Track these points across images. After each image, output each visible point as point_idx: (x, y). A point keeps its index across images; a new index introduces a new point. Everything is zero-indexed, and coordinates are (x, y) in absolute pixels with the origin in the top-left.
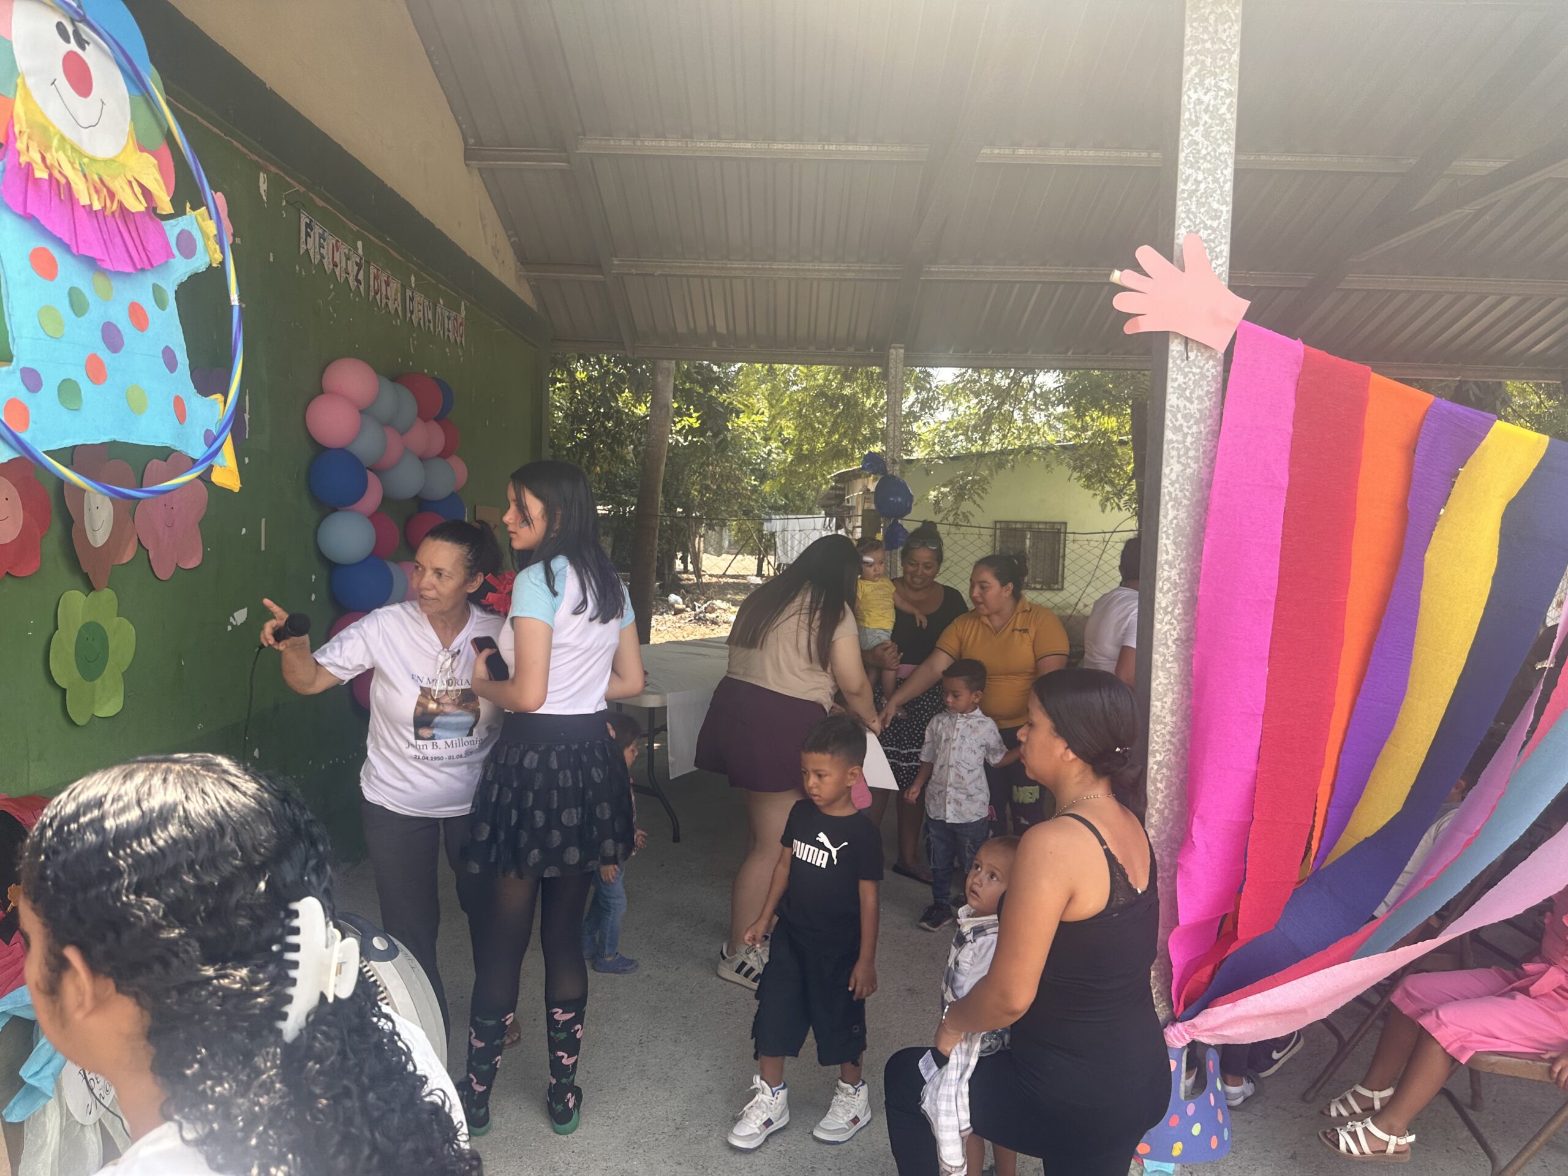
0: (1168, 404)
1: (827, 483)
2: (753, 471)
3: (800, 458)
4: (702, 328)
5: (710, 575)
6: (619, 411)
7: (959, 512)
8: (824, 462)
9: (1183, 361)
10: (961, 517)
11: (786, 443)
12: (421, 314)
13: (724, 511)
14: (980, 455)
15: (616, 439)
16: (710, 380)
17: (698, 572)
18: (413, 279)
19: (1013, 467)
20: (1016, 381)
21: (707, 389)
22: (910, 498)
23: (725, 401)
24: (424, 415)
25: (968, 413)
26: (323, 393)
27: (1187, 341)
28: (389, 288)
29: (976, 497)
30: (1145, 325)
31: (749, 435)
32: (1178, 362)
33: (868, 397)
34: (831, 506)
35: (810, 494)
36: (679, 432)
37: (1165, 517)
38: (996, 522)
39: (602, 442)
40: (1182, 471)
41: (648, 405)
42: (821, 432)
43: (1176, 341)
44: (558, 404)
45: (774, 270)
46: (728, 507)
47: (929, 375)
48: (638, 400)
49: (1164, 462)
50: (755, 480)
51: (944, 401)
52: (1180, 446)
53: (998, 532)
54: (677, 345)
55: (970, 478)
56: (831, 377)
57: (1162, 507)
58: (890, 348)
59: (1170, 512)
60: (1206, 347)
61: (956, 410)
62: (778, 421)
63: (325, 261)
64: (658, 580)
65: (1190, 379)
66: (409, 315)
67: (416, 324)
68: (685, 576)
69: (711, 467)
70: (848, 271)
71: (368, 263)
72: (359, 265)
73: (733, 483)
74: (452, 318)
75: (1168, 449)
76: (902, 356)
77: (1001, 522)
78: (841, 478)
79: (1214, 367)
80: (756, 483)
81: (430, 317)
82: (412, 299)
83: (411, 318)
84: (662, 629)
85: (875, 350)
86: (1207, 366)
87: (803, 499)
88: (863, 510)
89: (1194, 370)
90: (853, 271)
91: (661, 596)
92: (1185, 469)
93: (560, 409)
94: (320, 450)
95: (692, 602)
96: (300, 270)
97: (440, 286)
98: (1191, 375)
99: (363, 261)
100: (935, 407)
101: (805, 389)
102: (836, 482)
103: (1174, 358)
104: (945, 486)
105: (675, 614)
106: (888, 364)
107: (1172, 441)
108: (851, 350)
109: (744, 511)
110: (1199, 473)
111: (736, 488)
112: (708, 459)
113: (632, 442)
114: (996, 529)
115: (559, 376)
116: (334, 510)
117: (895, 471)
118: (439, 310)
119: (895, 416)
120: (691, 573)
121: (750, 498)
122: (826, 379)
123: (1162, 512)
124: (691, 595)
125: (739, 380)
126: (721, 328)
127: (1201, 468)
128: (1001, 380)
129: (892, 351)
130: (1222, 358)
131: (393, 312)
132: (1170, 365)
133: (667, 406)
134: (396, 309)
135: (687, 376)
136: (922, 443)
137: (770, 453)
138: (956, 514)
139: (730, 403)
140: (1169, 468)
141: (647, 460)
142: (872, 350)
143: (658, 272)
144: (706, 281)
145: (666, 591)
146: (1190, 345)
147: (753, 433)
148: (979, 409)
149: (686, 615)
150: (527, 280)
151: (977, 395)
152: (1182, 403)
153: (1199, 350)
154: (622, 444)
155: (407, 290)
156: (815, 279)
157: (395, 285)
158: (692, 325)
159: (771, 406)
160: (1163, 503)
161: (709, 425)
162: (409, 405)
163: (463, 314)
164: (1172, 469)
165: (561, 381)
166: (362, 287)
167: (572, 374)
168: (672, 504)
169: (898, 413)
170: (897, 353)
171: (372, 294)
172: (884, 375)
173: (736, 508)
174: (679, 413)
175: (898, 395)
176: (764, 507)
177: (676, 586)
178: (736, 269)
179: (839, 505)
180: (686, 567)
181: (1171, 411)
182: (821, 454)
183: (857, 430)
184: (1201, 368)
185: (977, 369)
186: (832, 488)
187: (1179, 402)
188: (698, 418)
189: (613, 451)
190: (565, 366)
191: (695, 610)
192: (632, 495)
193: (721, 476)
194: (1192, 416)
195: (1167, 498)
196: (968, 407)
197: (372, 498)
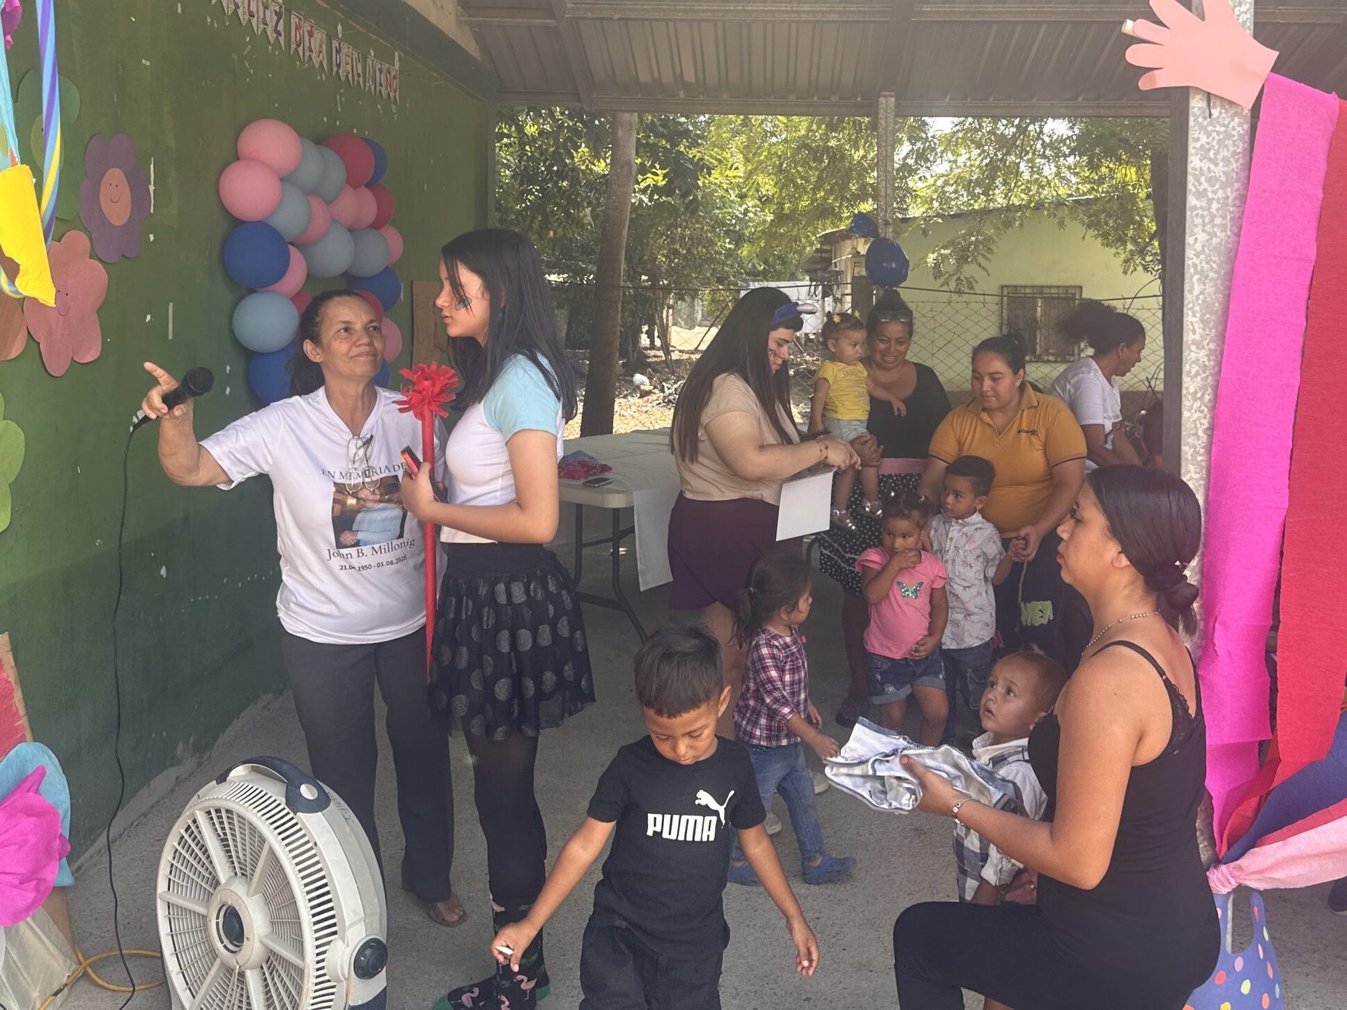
0: (1190, 166)
1: (811, 244)
2: (727, 233)
3: (780, 218)
4: (668, 78)
5: (680, 351)
6: (575, 169)
7: (962, 277)
8: (808, 224)
9: (1205, 118)
10: (965, 282)
11: (765, 201)
12: (349, 67)
13: (696, 278)
14: (985, 212)
15: (571, 200)
16: (676, 134)
17: (666, 348)
18: (340, 28)
19: (1021, 225)
20: (1022, 130)
21: (675, 144)
22: (905, 263)
23: (695, 156)
24: (352, 181)
25: (968, 164)
26: (238, 159)
27: (1209, 96)
28: (312, 40)
29: (980, 259)
30: (1162, 80)
31: (721, 193)
32: (1200, 120)
33: (857, 149)
34: (816, 270)
35: (794, 258)
36: (644, 191)
37: (1191, 292)
38: (1002, 287)
39: (556, 204)
40: (1207, 241)
41: (608, 161)
42: (804, 188)
43: (1198, 97)
44: (505, 161)
45: (747, 11)
46: (699, 273)
47: (925, 124)
48: (597, 156)
49: (1188, 231)
50: (729, 243)
51: (942, 152)
52: (1205, 213)
53: (1005, 299)
54: (639, 96)
55: (973, 239)
56: (814, 127)
57: (1187, 281)
58: (879, 97)
59: (1196, 286)
60: (1231, 103)
61: (955, 162)
62: (755, 177)
63: (240, 11)
64: (621, 357)
65: (1214, 138)
66: (335, 69)
67: (343, 79)
68: (652, 353)
69: (679, 229)
70: (830, 12)
71: (289, 12)
72: (279, 15)
73: (704, 247)
74: (385, 71)
75: (1192, 217)
76: (892, 105)
77: (1008, 287)
78: (827, 239)
79: (1240, 124)
80: (731, 246)
81: (360, 71)
82: (338, 51)
83: (337, 72)
84: (625, 414)
85: (862, 99)
86: (1232, 124)
87: (784, 263)
88: (853, 278)
89: (1218, 128)
90: (835, 12)
91: (624, 375)
92: (1211, 239)
93: (508, 167)
94: (236, 223)
95: (661, 383)
96: (212, 22)
97: (371, 35)
98: (1214, 134)
99: (283, 10)
100: (931, 159)
101: (786, 141)
102: (822, 243)
103: (1195, 115)
104: (945, 248)
105: (641, 397)
106: (877, 113)
107: (1195, 208)
108: (835, 98)
109: (718, 278)
110: (1227, 242)
111: (708, 252)
112: (676, 220)
113: (590, 204)
114: (1002, 296)
115: (506, 131)
116: (252, 291)
117: (889, 233)
118: (369, 62)
119: (886, 171)
120: (658, 349)
121: (724, 264)
122: (809, 130)
123: (1187, 287)
124: (658, 375)
125: (711, 131)
126: (689, 76)
127: (1229, 237)
128: (1006, 129)
129: (882, 100)
130: (1249, 114)
131: (317, 66)
132: (1191, 123)
133: (629, 163)
134: (321, 63)
135: (651, 128)
136: (919, 200)
137: (746, 212)
138: (959, 279)
139: (701, 159)
140: (1193, 238)
141: (608, 225)
142: (859, 99)
143: (617, 16)
144: (671, 24)
145: (630, 370)
146: (1212, 101)
147: (727, 191)
148: (982, 161)
149: (654, 397)
150: (469, 25)
151: (979, 145)
152: (1205, 165)
153: (1223, 107)
154: (578, 206)
155: (334, 41)
156: (793, 21)
157: (319, 36)
158: (656, 74)
159: (747, 160)
160: (1187, 276)
161: (677, 183)
162: (337, 172)
163: (397, 65)
164: (1196, 239)
165: (509, 136)
166: (282, 39)
167: (520, 129)
168: (635, 272)
169: (889, 169)
170: (887, 102)
171: (293, 46)
172: (874, 126)
173: (708, 275)
174: (643, 170)
175: (889, 148)
176: (741, 274)
177: (641, 364)
178: (704, 11)
179: (825, 270)
180: (652, 342)
181: (1193, 175)
182: (805, 213)
183: (844, 187)
184: (1227, 126)
185: (978, 117)
186: (817, 250)
187: (1203, 164)
188: (664, 177)
189: (568, 214)
190: (513, 120)
191: (664, 392)
192: (590, 262)
193: (691, 238)
194: (1217, 180)
195: (1192, 270)
196: (969, 159)
197: (295, 277)
